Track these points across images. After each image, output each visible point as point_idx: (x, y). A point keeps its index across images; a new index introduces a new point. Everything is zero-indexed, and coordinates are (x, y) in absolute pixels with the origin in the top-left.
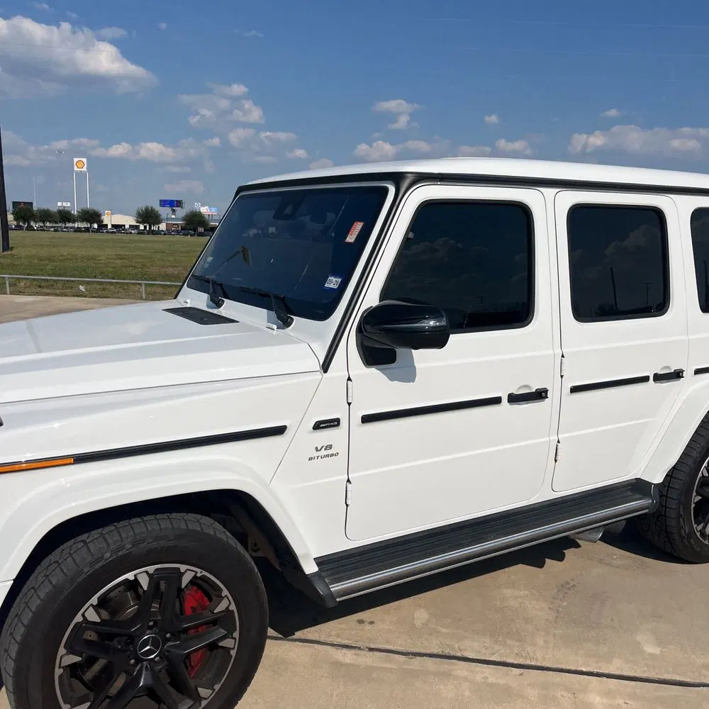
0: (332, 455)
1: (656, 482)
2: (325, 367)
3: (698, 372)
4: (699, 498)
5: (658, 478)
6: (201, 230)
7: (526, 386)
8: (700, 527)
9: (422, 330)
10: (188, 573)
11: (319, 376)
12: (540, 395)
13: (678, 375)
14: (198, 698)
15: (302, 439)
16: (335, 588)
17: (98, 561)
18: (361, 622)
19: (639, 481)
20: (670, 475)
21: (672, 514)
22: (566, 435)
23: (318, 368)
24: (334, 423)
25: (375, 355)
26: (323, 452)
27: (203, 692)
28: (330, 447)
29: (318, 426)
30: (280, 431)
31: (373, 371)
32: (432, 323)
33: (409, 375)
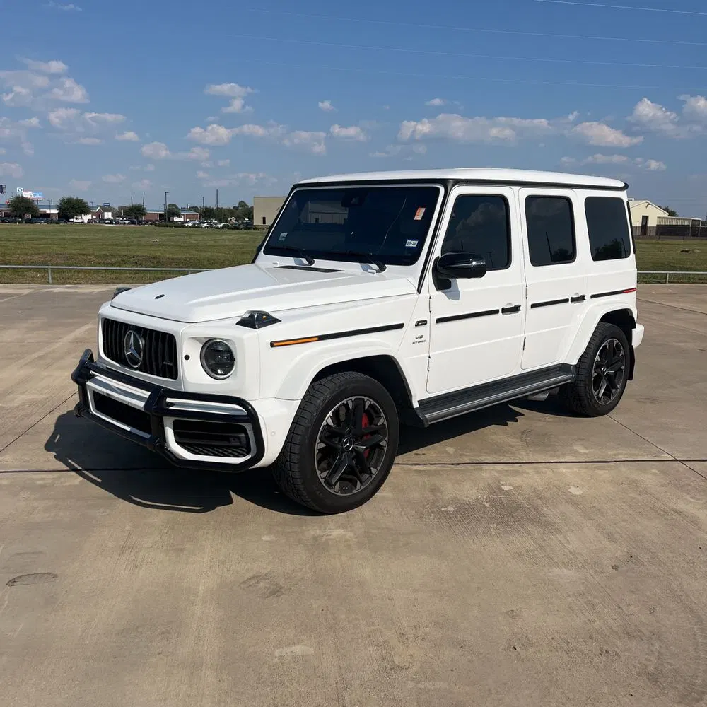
0: (423, 341)
1: (573, 364)
2: (419, 291)
3: (593, 296)
4: (596, 374)
5: (574, 362)
6: (28, 216)
7: (510, 304)
8: (596, 393)
9: (469, 268)
10: (368, 402)
11: (417, 295)
12: (516, 309)
13: (582, 298)
14: (371, 474)
15: (410, 331)
16: (428, 416)
17: (333, 392)
18: (417, 454)
19: (563, 364)
20: (580, 361)
21: (582, 384)
22: (530, 334)
23: (415, 291)
24: (424, 323)
25: (443, 284)
26: (419, 340)
27: (373, 470)
28: (421, 337)
29: (418, 324)
30: (400, 326)
31: (440, 293)
32: (474, 263)
33: (456, 296)
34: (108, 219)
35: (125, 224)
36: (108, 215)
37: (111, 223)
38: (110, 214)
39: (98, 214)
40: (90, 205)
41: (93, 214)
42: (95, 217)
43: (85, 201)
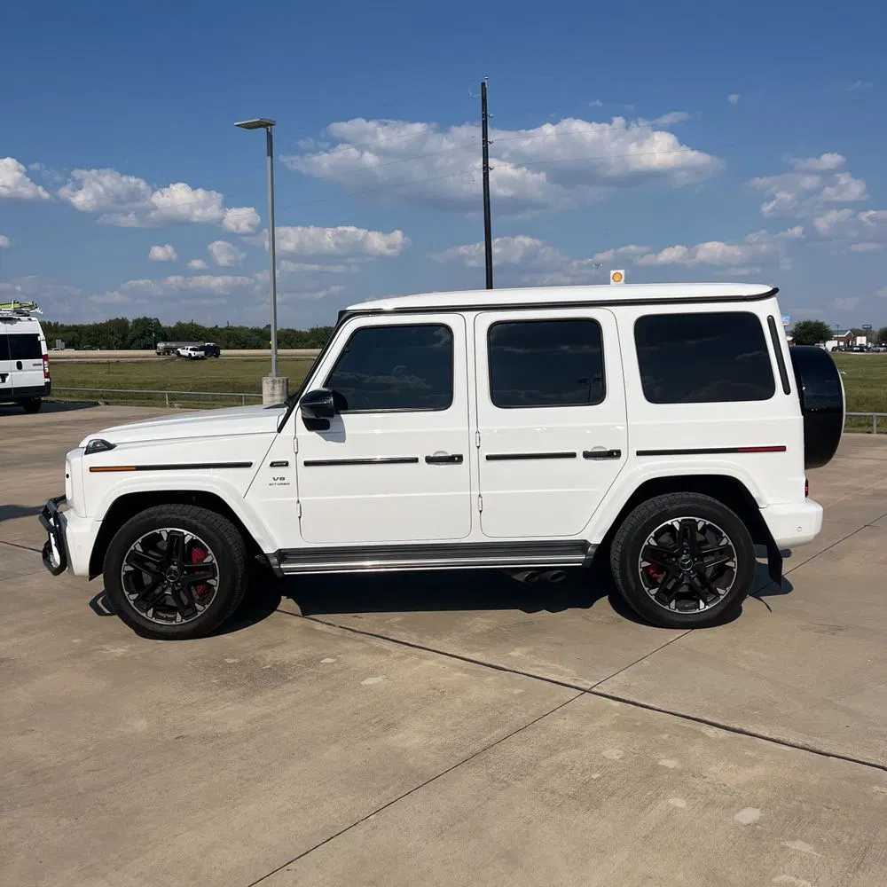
0: (285, 484)
28: (284, 478)
34: (861, 346)
35: (879, 351)
36: (861, 340)
37: (861, 351)
38: (864, 339)
39: (847, 340)
40: (832, 328)
41: (839, 340)
42: (842, 344)
43: (826, 324)
